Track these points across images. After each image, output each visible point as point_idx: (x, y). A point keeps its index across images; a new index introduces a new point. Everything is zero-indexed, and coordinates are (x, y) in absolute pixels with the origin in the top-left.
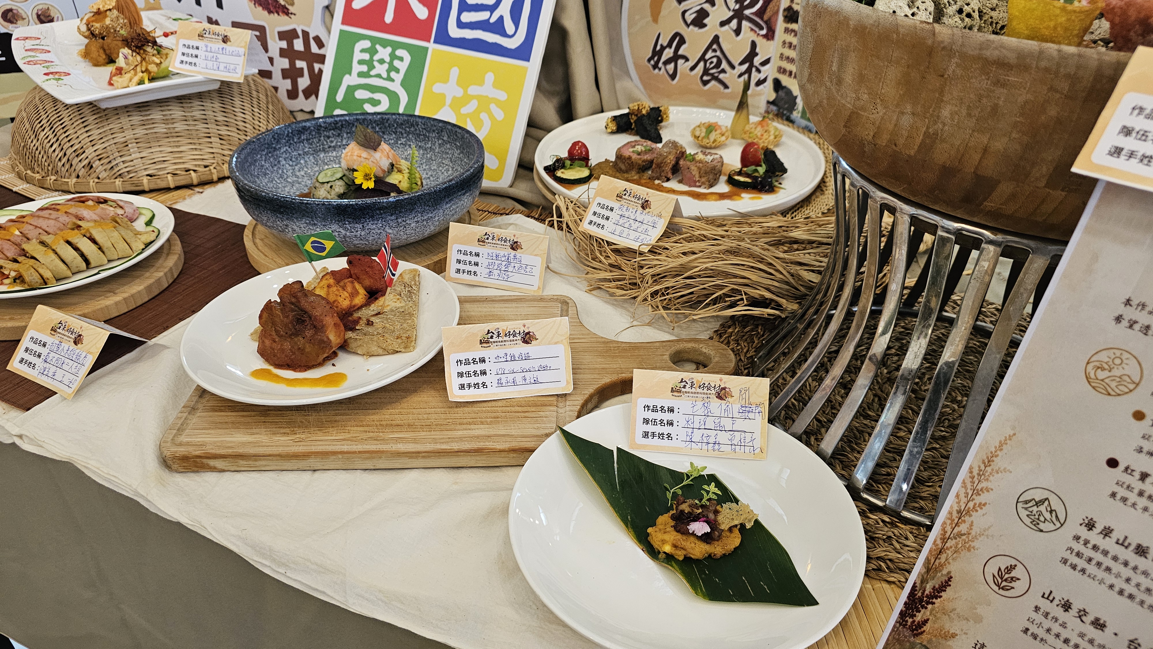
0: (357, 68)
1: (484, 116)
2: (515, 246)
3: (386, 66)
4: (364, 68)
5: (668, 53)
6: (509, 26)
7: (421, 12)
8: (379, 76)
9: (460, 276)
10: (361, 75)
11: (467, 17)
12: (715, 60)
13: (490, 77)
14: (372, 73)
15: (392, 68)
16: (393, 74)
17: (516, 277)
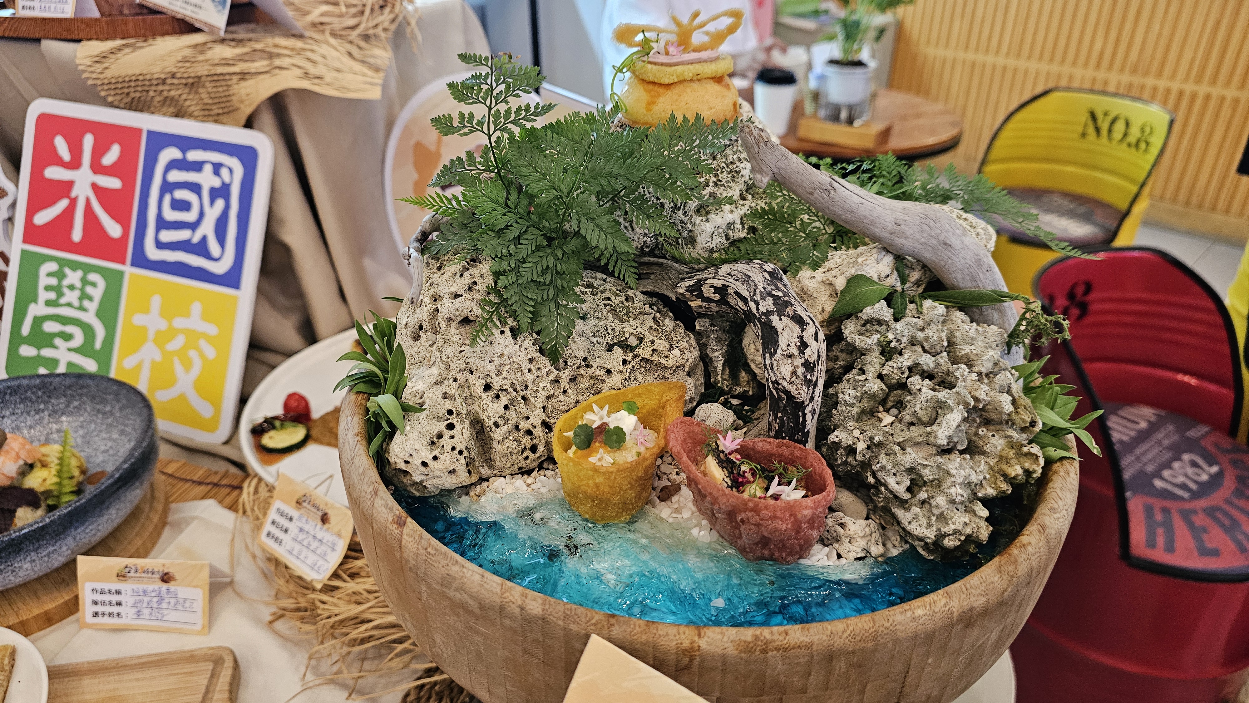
0: (44, 295)
1: (193, 354)
2: (166, 578)
3: (77, 293)
4: (52, 295)
6: (214, 248)
7: (114, 229)
8: (69, 305)
9: (100, 620)
10: (49, 303)
11: (167, 236)
13: (196, 308)
14: (63, 301)
15: (84, 296)
16: (86, 303)
17: (172, 616)
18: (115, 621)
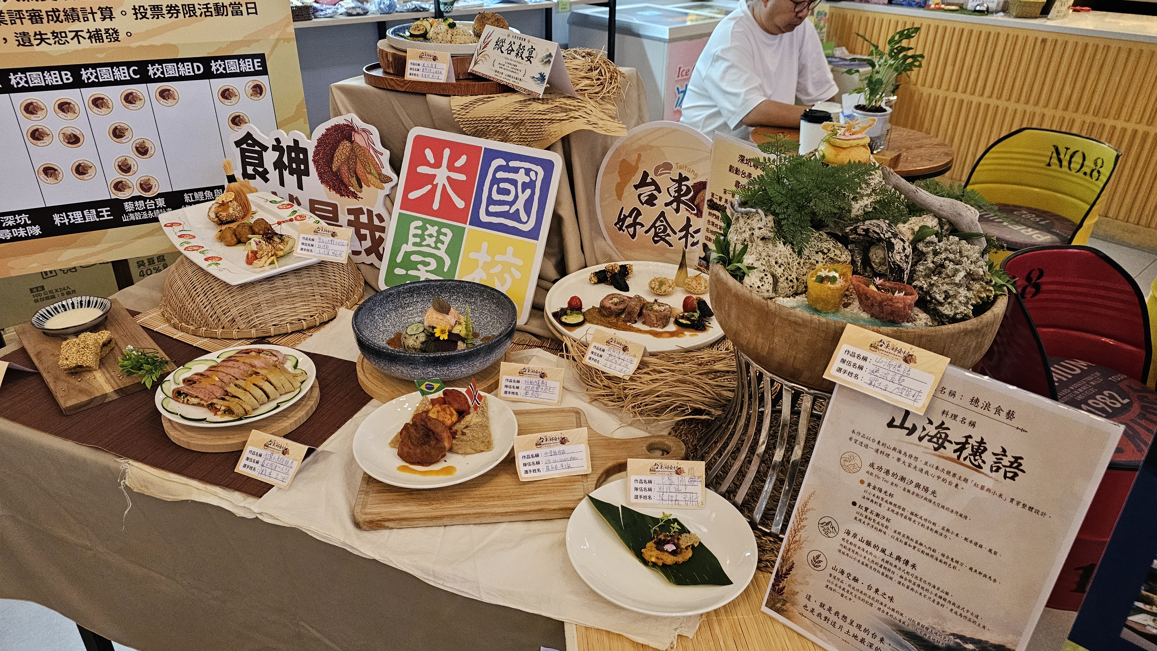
0: (412, 240)
1: (506, 276)
2: (543, 376)
3: (434, 239)
4: (418, 240)
5: (629, 221)
6: (523, 216)
7: (460, 204)
8: (429, 245)
9: (508, 395)
10: (415, 244)
11: (493, 209)
12: (662, 227)
13: (510, 249)
14: (424, 243)
15: (438, 241)
16: (439, 245)
17: (544, 395)
18: (515, 396)
